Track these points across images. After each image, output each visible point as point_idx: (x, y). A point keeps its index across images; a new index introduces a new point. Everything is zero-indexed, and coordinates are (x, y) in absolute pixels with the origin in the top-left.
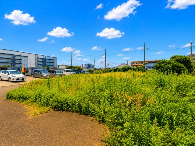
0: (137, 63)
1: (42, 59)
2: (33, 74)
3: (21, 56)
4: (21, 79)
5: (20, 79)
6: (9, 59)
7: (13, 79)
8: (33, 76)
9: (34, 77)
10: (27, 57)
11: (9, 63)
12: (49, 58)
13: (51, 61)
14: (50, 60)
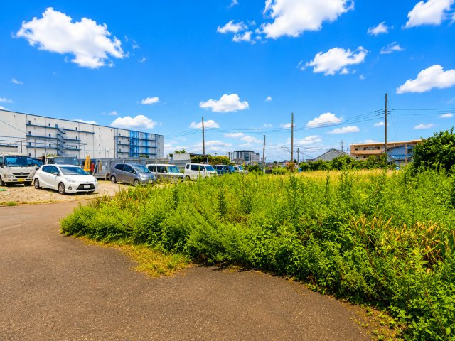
0: (365, 147)
1: (128, 138)
2: (113, 176)
3: (79, 132)
4: (89, 187)
5: (85, 187)
6: (50, 138)
7: (70, 188)
8: (113, 179)
9: (115, 182)
10: (93, 133)
11: (50, 148)
12: (144, 137)
13: (151, 144)
14: (146, 140)
